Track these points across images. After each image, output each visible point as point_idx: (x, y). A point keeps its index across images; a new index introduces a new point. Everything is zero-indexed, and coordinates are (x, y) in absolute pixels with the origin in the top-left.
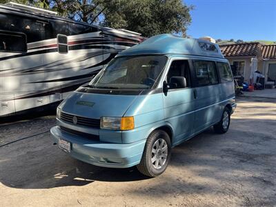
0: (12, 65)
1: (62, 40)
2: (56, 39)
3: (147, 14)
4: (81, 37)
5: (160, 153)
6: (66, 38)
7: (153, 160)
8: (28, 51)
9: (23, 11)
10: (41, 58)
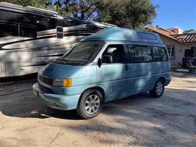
0: (27, 45)
1: (60, 30)
2: (56, 30)
3: (123, 12)
4: (72, 28)
5: (93, 104)
6: (62, 29)
7: (86, 108)
8: (38, 37)
9: (35, 11)
10: (45, 41)
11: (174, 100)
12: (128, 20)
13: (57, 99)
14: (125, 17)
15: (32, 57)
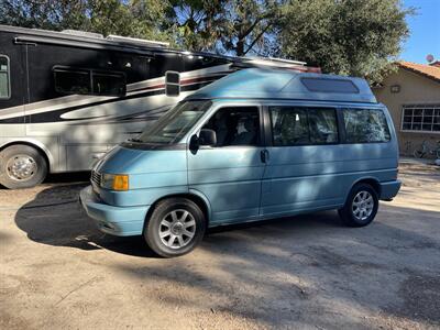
0: (106, 111)
1: (175, 78)
2: (164, 78)
3: (321, 31)
4: (202, 72)
5: (178, 229)
6: (178, 76)
7: (163, 235)
8: (128, 94)
10: (142, 102)
11: (397, 234)
12: (335, 47)
13: (102, 213)
14: (328, 42)
15: (115, 135)
